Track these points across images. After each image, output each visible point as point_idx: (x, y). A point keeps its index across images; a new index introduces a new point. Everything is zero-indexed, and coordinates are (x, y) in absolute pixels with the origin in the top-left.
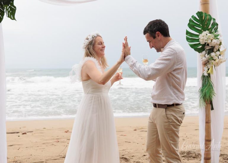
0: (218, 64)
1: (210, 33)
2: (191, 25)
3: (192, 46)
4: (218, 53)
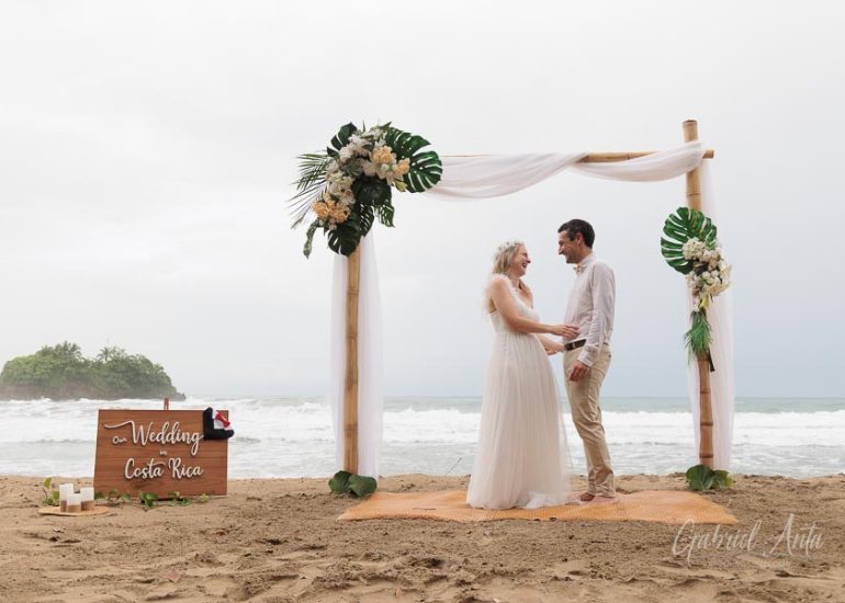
0: (715, 292)
1: (702, 240)
2: (669, 230)
3: (671, 263)
4: (715, 273)
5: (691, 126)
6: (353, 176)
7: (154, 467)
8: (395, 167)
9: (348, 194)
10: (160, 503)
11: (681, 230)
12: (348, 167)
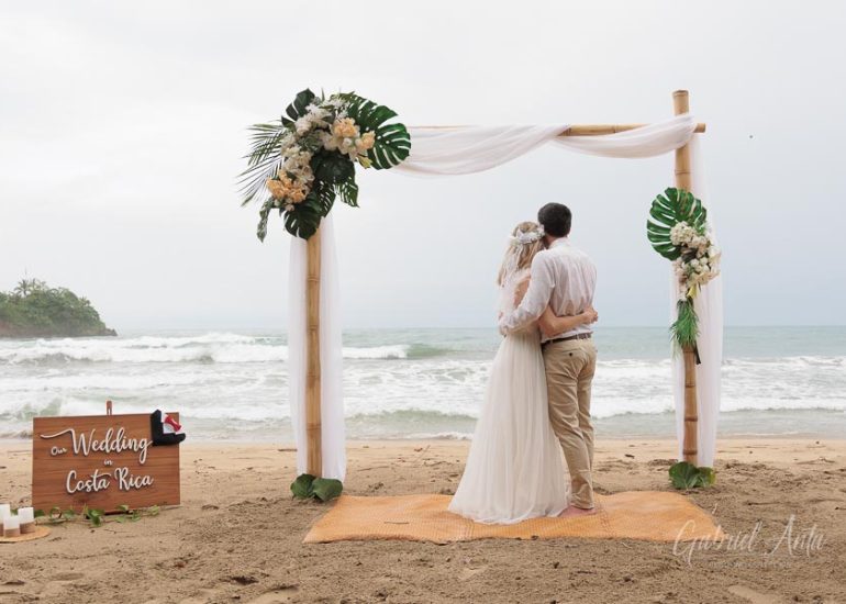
0: (704, 281)
1: (691, 225)
2: (656, 211)
3: (658, 249)
4: (704, 260)
5: (681, 96)
6: (312, 150)
7: (98, 479)
8: (359, 141)
9: (306, 170)
10: (107, 518)
11: (670, 213)
12: (305, 140)
